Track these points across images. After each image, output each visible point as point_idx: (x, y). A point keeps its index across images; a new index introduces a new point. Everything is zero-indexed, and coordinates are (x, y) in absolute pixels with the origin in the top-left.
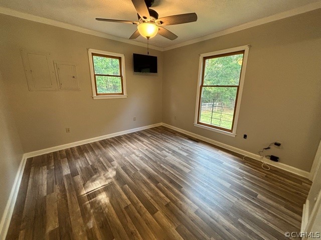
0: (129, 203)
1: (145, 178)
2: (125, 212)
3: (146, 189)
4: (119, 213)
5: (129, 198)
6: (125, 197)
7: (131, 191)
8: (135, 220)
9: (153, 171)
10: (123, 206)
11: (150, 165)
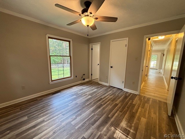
0: (118, 112)
1: (100, 110)
2: (123, 112)
3: (108, 108)
4: (125, 113)
5: (116, 112)
6: (116, 114)
7: (112, 113)
8: (124, 108)
9: (93, 107)
10: (121, 113)
11: (87, 109)
